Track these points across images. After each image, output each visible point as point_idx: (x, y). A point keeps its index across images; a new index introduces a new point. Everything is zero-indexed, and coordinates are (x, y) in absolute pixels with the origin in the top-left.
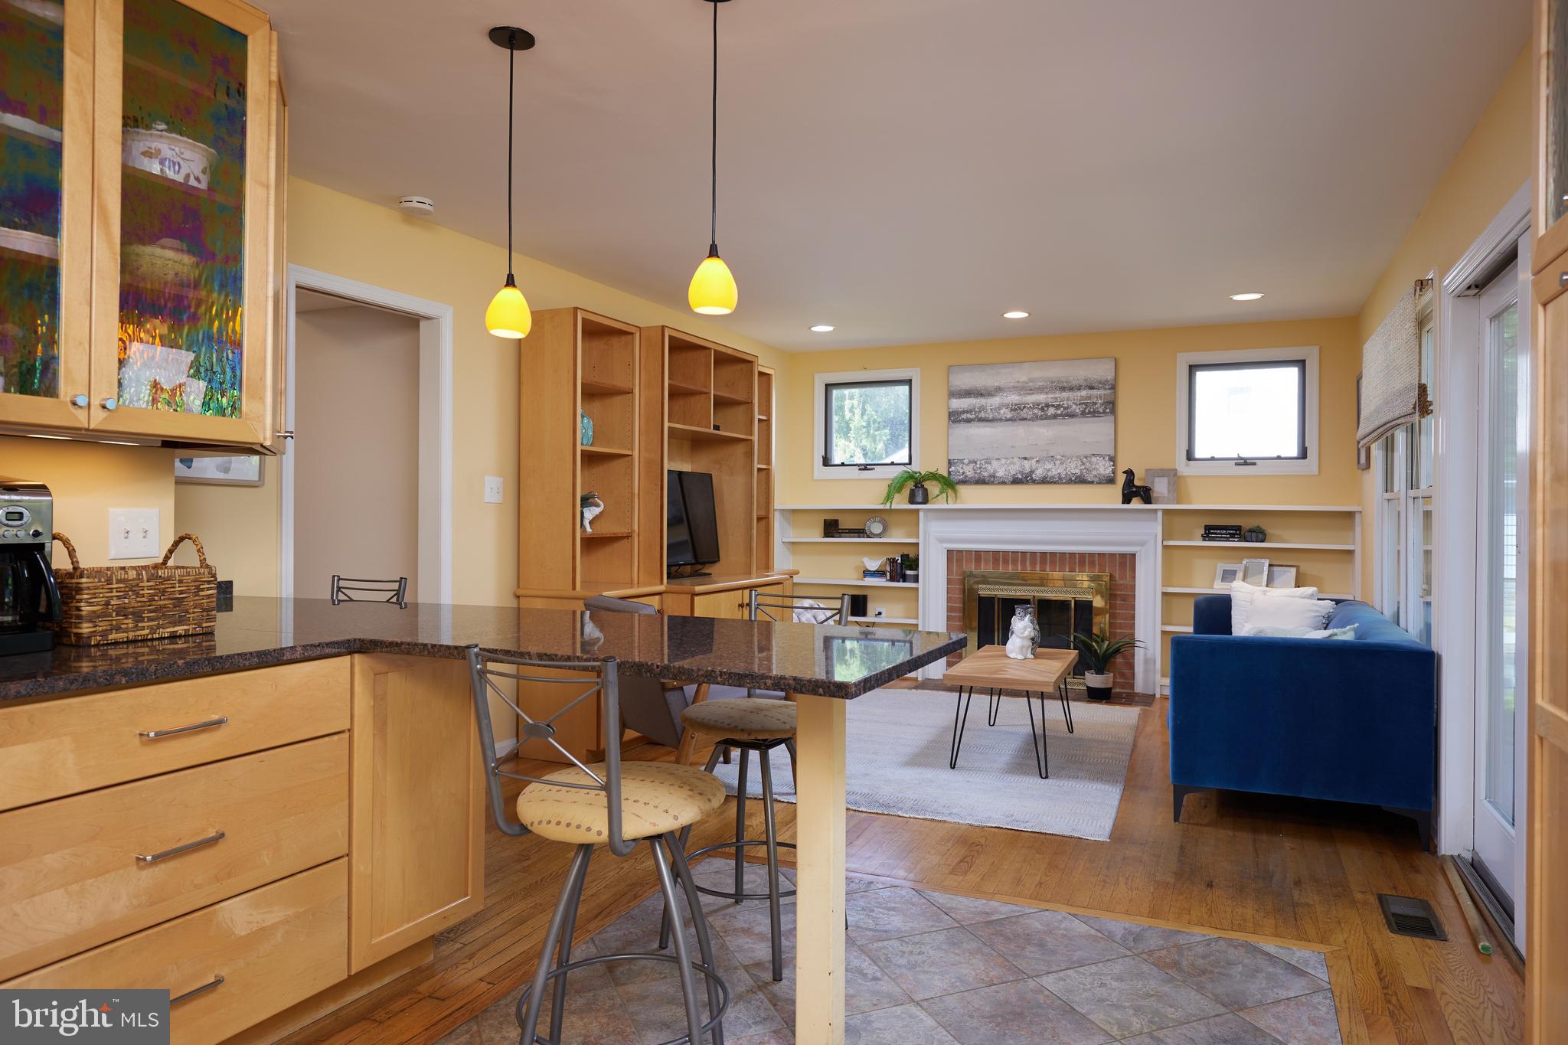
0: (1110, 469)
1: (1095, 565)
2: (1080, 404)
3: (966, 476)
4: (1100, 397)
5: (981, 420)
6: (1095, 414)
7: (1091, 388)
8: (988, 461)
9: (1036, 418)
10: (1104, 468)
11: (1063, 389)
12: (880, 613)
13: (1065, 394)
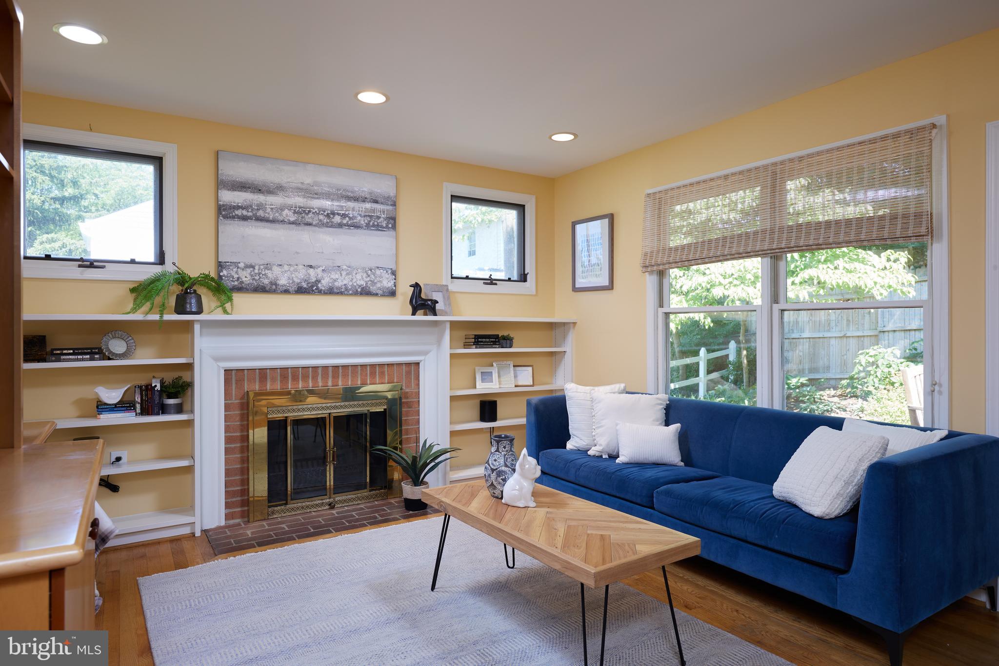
0: (392, 282)
1: (385, 375)
2: (365, 216)
3: (242, 282)
4: (384, 212)
5: (259, 219)
6: (378, 228)
7: (376, 202)
8: (268, 266)
9: (321, 225)
10: (387, 282)
11: (349, 198)
12: (118, 459)
13: (351, 204)
